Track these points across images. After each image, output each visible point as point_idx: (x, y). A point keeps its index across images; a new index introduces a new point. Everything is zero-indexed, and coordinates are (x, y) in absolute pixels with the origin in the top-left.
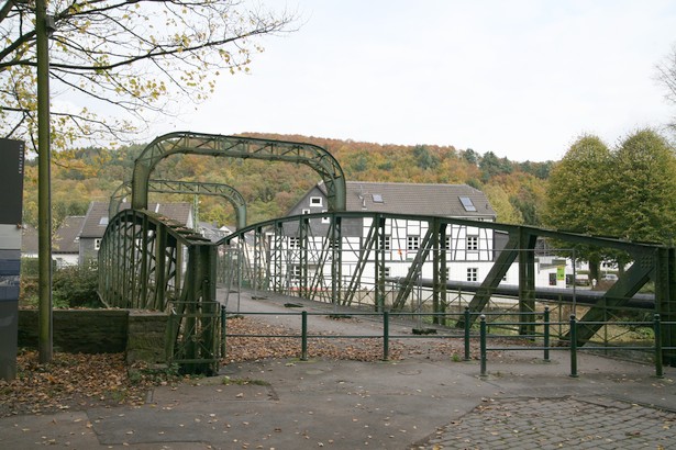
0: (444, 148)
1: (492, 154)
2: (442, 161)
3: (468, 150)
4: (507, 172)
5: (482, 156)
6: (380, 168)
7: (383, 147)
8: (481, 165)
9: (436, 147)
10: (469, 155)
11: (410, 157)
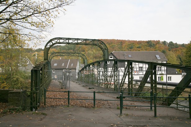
0: (157, 41)
1: (172, 42)
2: (156, 45)
3: (164, 41)
4: (177, 47)
5: (169, 43)
6: (137, 48)
7: (138, 41)
8: (168, 45)
9: (154, 41)
10: (164, 43)
11: (146, 44)
